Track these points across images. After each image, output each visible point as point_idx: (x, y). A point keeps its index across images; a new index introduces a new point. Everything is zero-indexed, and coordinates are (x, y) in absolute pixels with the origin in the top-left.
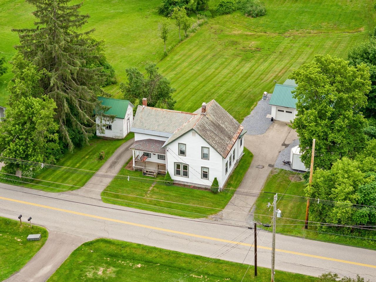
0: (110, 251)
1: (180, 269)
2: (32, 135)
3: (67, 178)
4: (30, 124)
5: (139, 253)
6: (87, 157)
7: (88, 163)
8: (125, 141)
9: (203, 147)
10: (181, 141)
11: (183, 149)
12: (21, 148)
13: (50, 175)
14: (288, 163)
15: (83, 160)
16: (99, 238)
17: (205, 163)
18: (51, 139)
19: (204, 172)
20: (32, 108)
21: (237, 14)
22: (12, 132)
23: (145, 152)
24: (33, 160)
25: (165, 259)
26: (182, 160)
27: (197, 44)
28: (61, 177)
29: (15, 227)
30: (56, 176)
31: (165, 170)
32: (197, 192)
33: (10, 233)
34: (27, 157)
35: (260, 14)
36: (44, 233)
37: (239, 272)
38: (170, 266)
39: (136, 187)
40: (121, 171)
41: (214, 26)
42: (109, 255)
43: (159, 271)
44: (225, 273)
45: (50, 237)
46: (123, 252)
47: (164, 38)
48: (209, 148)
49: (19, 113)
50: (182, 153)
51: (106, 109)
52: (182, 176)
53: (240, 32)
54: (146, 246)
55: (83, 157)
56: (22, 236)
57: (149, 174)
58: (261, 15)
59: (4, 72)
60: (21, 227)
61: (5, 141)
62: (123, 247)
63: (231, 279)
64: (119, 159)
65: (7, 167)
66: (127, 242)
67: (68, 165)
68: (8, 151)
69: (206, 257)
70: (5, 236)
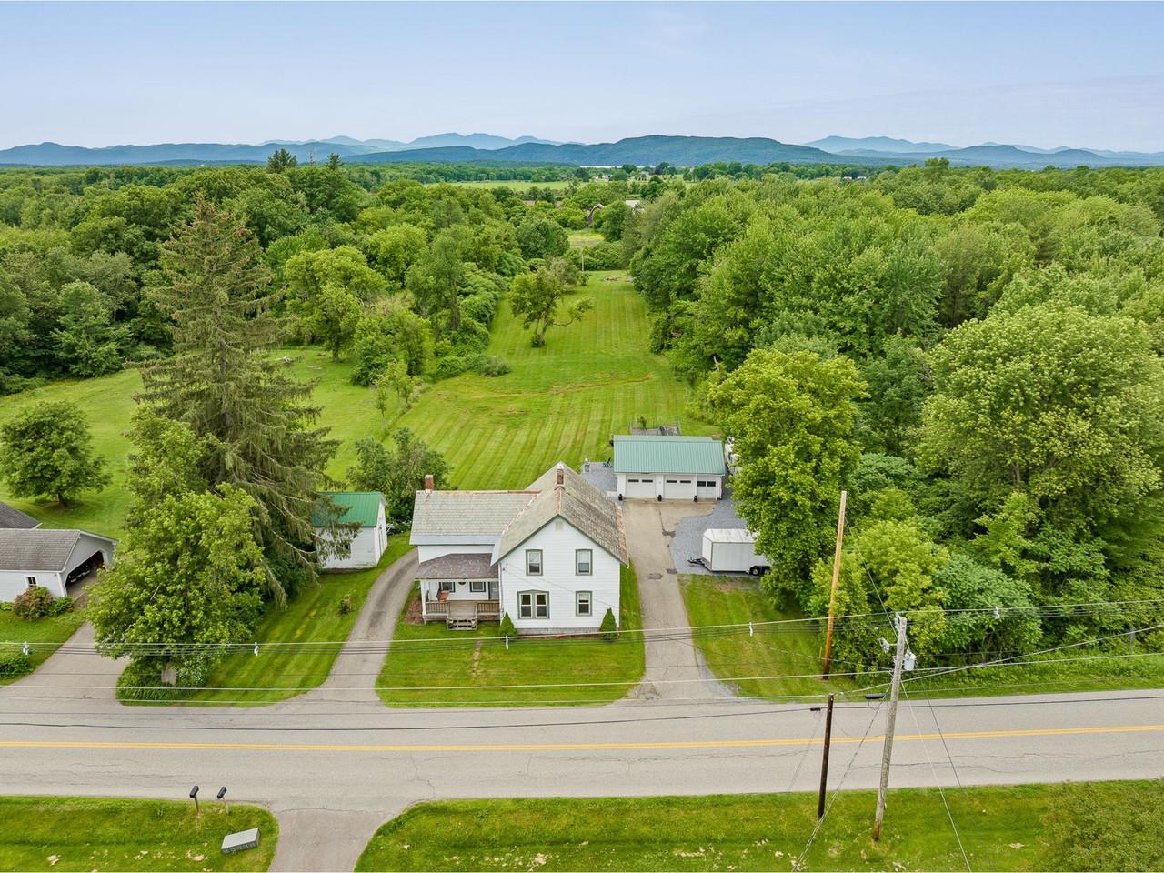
0: (453, 834)
1: (642, 843)
2: (199, 580)
3: (284, 665)
4: (191, 556)
5: (527, 823)
6: (313, 613)
7: (319, 625)
8: (380, 570)
9: (580, 550)
10: (531, 545)
11: (536, 560)
12: (174, 615)
13: (243, 666)
14: (700, 562)
15: (308, 620)
16: (413, 806)
17: (584, 583)
18: (247, 581)
19: (580, 601)
20: (194, 519)
21: (468, 376)
22: (146, 579)
23: (442, 581)
24: (208, 636)
25: (595, 826)
26: (534, 584)
27: (430, 416)
28: (269, 665)
29: (181, 820)
30: (255, 665)
31: (499, 611)
32: (573, 645)
33: (172, 841)
34: (190, 632)
35: (503, 372)
36: (266, 824)
37: (781, 818)
38: (615, 842)
39: (445, 659)
40: (399, 630)
41: (441, 392)
42: (455, 846)
43: (596, 863)
44: (749, 828)
45: (283, 829)
46: (486, 829)
47: (382, 407)
48: (591, 551)
49: (162, 534)
50: (534, 569)
51: (341, 511)
52: (534, 618)
53: (483, 396)
54: (537, 801)
55: (303, 614)
56: (206, 844)
57: (460, 626)
58: (505, 373)
59: (105, 483)
60: (199, 817)
61: (130, 603)
62: (482, 817)
63: (770, 840)
64: (383, 606)
65: (139, 666)
66: (486, 801)
67: (277, 636)
68: (141, 625)
69: (687, 798)
70: (156, 854)
